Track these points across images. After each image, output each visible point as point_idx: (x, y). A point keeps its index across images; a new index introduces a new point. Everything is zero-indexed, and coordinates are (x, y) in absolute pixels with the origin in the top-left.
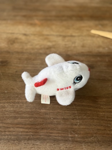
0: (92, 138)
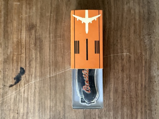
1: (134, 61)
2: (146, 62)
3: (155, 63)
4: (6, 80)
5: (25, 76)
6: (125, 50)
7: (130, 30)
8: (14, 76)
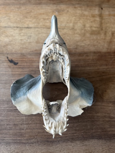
0: (33, 140)
1: (20, 132)
2: (19, 140)
3: (19, 146)
4: (11, 55)
5: (13, 65)
6: (27, 126)
7: (40, 129)
8: (13, 59)
